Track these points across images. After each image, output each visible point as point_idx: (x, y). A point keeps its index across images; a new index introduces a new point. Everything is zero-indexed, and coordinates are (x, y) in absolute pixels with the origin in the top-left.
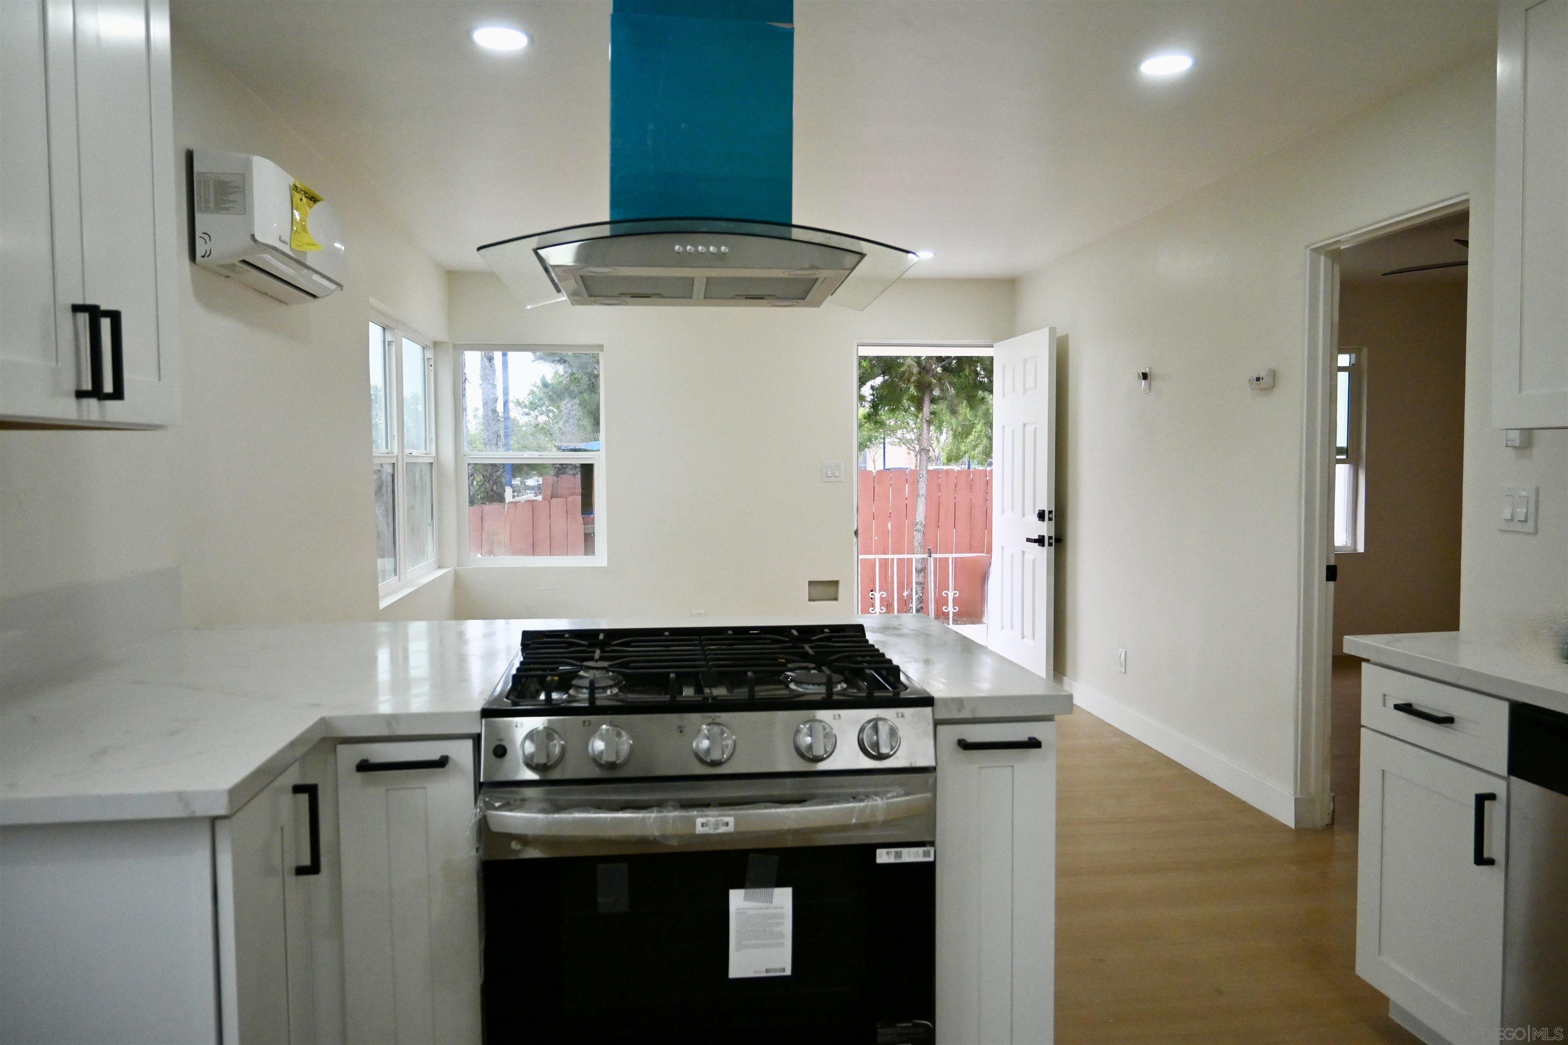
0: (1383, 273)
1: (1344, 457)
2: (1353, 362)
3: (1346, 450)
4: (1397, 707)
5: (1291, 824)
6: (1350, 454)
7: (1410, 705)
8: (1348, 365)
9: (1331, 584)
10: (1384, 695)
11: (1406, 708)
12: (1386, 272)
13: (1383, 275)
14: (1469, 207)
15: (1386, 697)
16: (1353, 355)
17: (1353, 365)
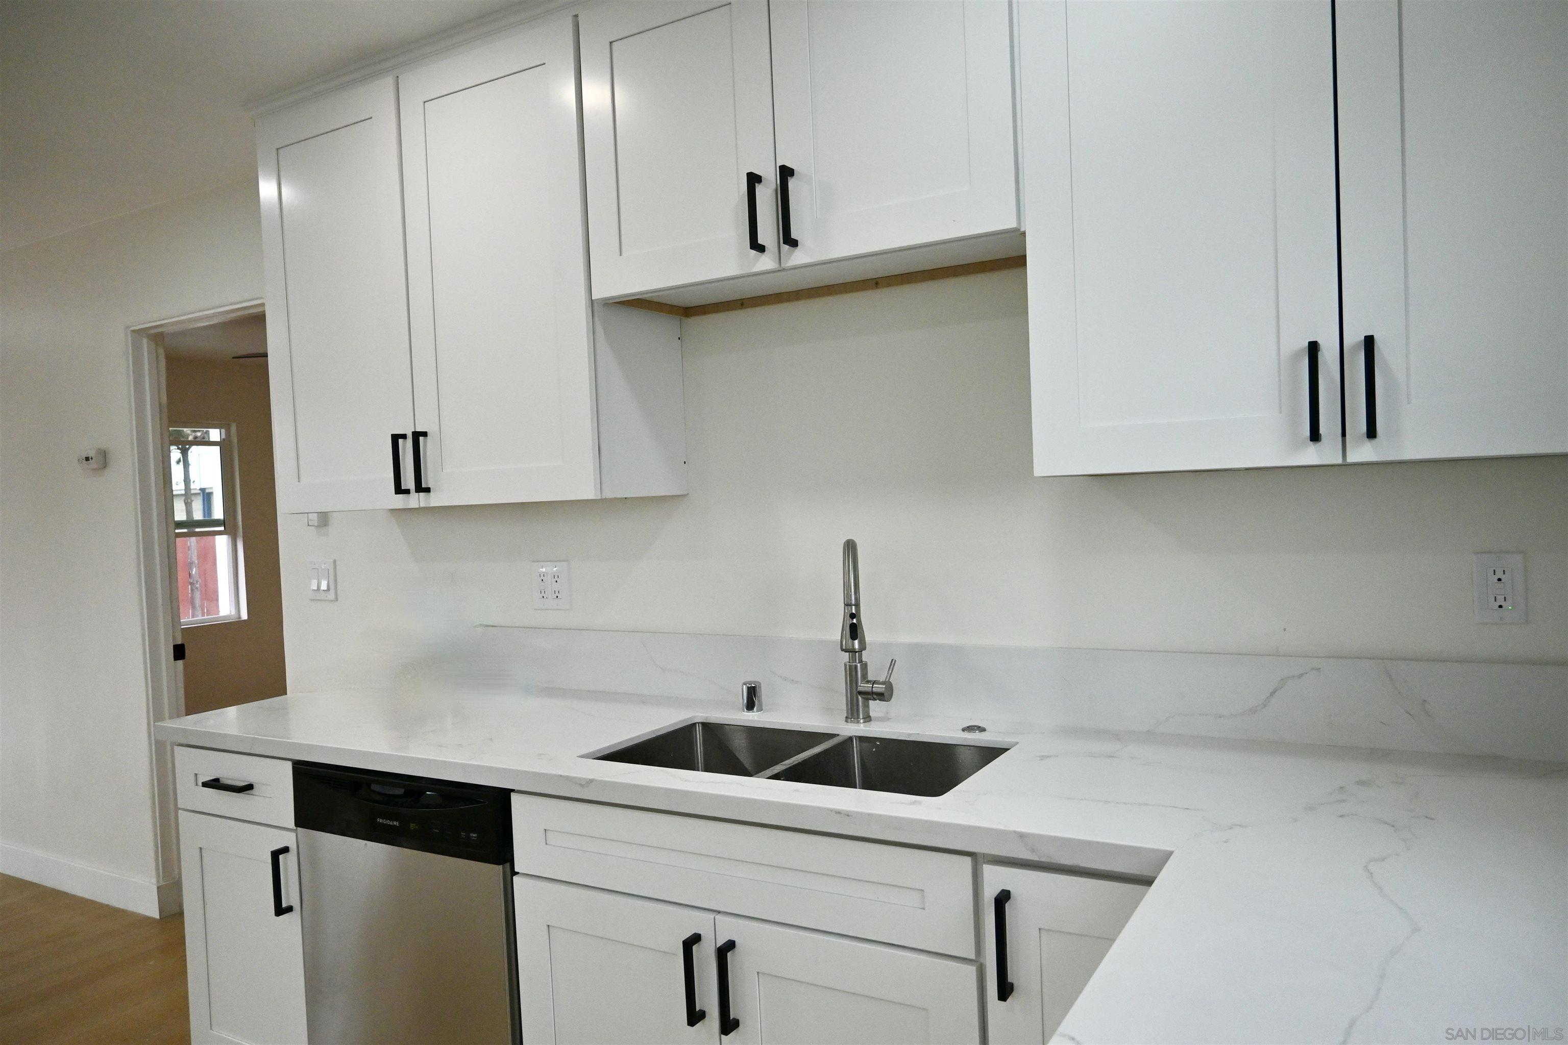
0: (233, 356)
1: (222, 528)
2: (223, 437)
3: (223, 522)
4: (205, 785)
5: (156, 915)
6: (228, 525)
7: (217, 780)
8: (219, 440)
9: (180, 663)
10: (196, 774)
11: (214, 784)
12: (236, 355)
13: (233, 358)
14: (265, 311)
15: (198, 776)
16: (223, 431)
17: (224, 439)
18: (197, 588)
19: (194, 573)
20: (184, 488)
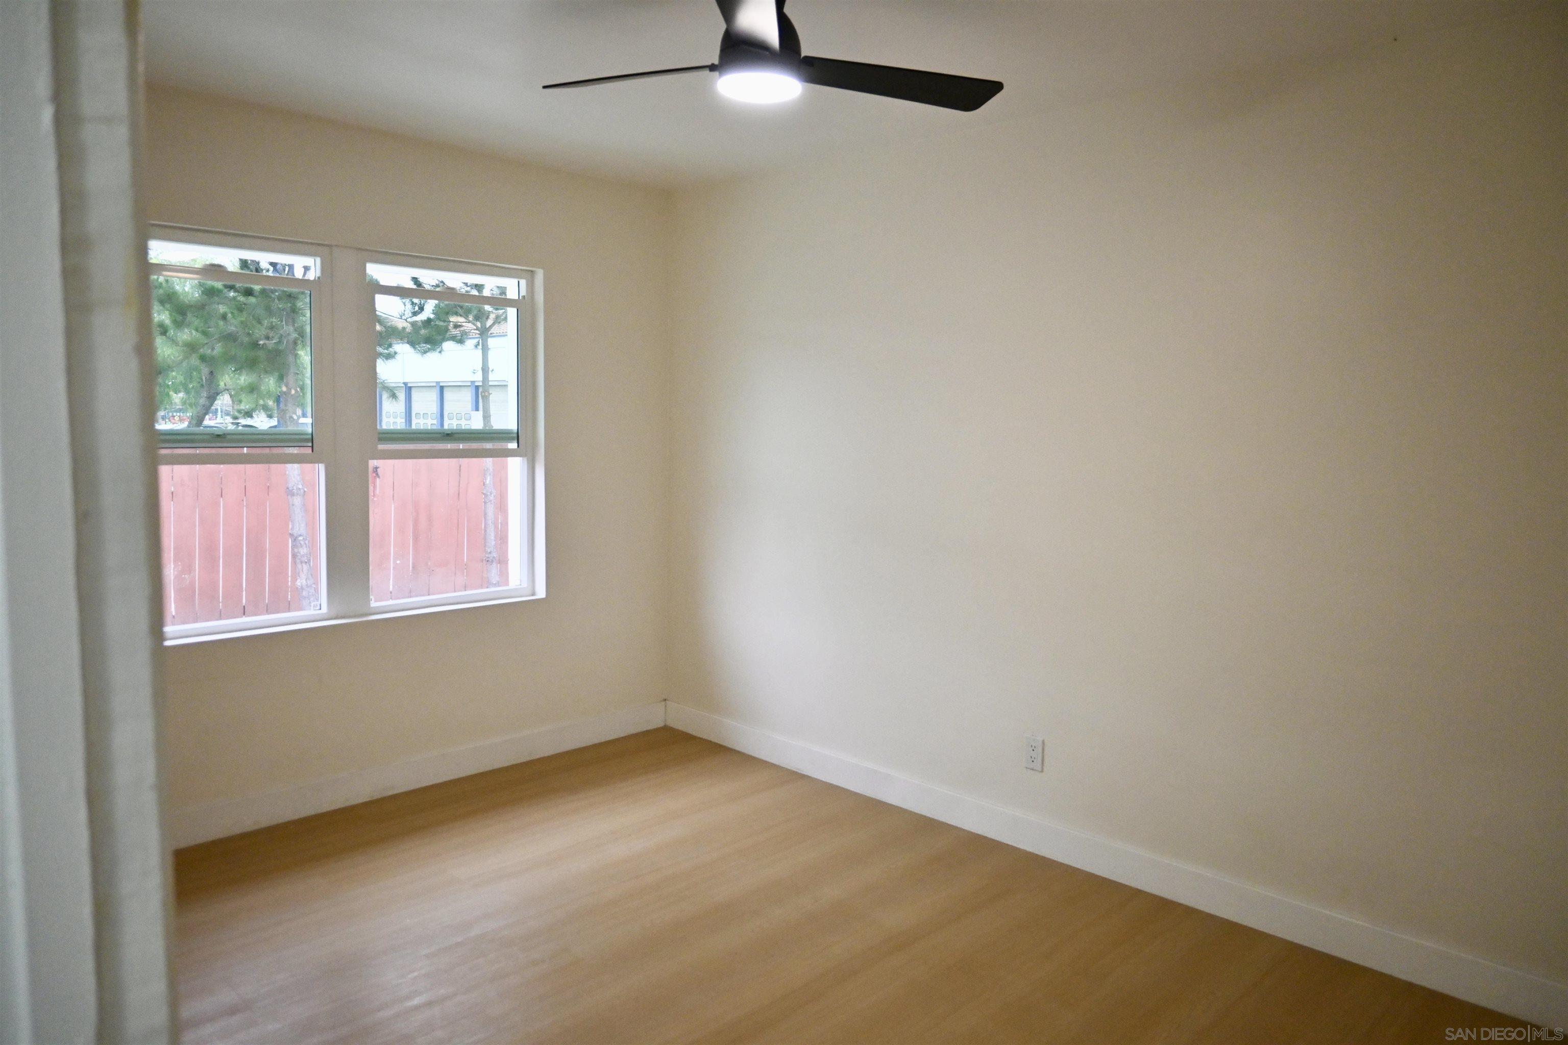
2: (523, 292)
3: (515, 435)
8: (517, 298)
16: (523, 282)
17: (524, 297)
18: (491, 501)
19: (488, 482)
20: (481, 380)
